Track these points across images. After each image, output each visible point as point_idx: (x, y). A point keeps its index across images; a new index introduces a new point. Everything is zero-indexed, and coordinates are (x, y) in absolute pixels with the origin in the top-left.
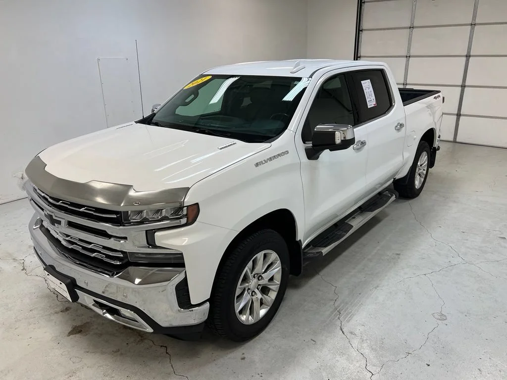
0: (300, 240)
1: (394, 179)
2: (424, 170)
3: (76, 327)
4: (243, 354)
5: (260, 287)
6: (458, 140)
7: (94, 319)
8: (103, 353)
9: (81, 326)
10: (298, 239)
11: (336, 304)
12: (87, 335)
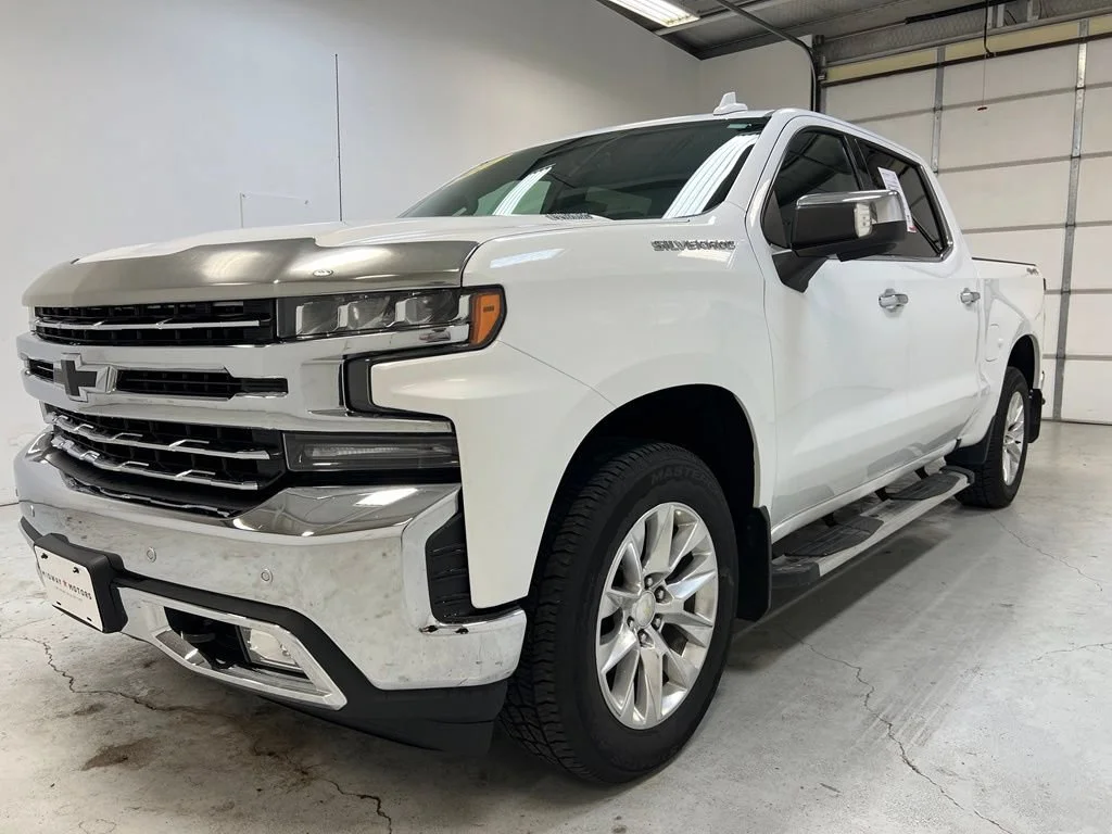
0: (765, 507)
1: (959, 441)
2: (1017, 442)
3: (110, 748)
4: (618, 818)
5: (661, 624)
6: (1065, 415)
7: (165, 732)
8: (181, 811)
9: (126, 747)
10: (760, 506)
11: (873, 704)
12: (140, 767)
